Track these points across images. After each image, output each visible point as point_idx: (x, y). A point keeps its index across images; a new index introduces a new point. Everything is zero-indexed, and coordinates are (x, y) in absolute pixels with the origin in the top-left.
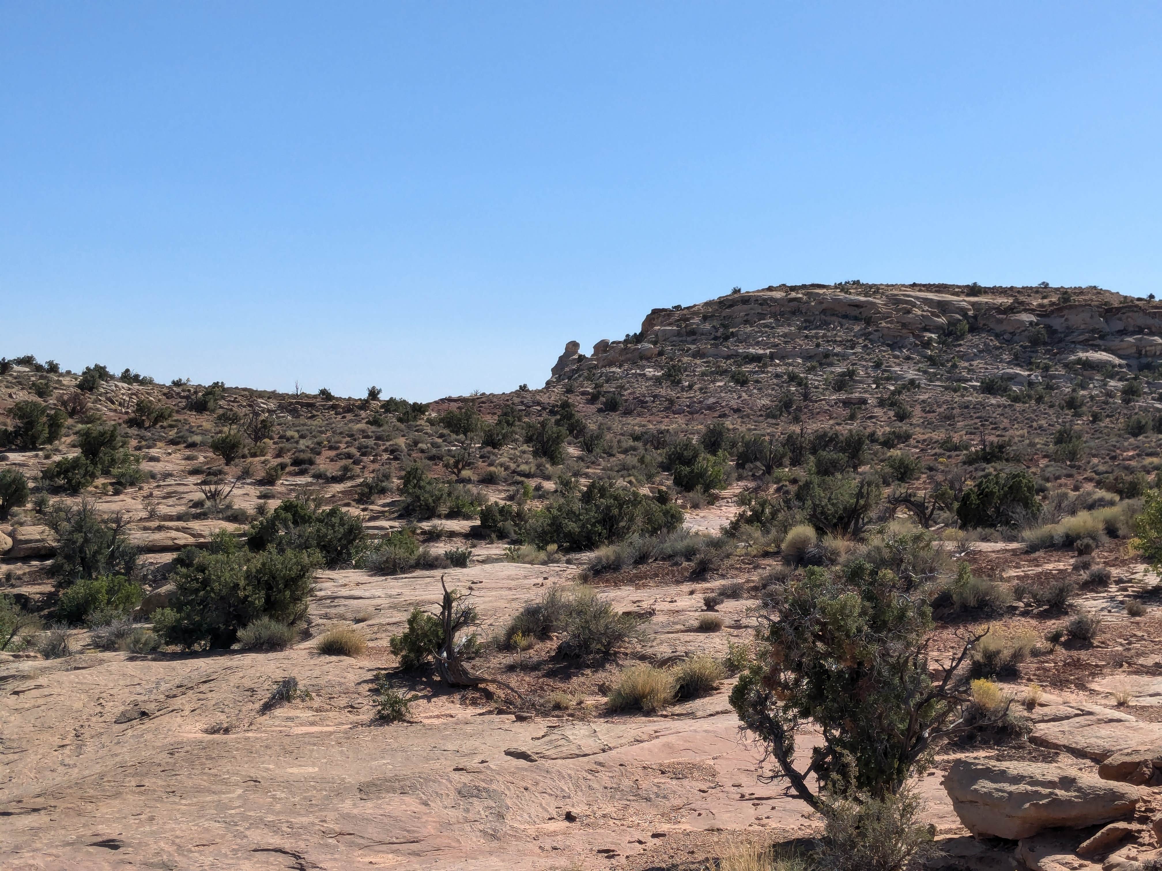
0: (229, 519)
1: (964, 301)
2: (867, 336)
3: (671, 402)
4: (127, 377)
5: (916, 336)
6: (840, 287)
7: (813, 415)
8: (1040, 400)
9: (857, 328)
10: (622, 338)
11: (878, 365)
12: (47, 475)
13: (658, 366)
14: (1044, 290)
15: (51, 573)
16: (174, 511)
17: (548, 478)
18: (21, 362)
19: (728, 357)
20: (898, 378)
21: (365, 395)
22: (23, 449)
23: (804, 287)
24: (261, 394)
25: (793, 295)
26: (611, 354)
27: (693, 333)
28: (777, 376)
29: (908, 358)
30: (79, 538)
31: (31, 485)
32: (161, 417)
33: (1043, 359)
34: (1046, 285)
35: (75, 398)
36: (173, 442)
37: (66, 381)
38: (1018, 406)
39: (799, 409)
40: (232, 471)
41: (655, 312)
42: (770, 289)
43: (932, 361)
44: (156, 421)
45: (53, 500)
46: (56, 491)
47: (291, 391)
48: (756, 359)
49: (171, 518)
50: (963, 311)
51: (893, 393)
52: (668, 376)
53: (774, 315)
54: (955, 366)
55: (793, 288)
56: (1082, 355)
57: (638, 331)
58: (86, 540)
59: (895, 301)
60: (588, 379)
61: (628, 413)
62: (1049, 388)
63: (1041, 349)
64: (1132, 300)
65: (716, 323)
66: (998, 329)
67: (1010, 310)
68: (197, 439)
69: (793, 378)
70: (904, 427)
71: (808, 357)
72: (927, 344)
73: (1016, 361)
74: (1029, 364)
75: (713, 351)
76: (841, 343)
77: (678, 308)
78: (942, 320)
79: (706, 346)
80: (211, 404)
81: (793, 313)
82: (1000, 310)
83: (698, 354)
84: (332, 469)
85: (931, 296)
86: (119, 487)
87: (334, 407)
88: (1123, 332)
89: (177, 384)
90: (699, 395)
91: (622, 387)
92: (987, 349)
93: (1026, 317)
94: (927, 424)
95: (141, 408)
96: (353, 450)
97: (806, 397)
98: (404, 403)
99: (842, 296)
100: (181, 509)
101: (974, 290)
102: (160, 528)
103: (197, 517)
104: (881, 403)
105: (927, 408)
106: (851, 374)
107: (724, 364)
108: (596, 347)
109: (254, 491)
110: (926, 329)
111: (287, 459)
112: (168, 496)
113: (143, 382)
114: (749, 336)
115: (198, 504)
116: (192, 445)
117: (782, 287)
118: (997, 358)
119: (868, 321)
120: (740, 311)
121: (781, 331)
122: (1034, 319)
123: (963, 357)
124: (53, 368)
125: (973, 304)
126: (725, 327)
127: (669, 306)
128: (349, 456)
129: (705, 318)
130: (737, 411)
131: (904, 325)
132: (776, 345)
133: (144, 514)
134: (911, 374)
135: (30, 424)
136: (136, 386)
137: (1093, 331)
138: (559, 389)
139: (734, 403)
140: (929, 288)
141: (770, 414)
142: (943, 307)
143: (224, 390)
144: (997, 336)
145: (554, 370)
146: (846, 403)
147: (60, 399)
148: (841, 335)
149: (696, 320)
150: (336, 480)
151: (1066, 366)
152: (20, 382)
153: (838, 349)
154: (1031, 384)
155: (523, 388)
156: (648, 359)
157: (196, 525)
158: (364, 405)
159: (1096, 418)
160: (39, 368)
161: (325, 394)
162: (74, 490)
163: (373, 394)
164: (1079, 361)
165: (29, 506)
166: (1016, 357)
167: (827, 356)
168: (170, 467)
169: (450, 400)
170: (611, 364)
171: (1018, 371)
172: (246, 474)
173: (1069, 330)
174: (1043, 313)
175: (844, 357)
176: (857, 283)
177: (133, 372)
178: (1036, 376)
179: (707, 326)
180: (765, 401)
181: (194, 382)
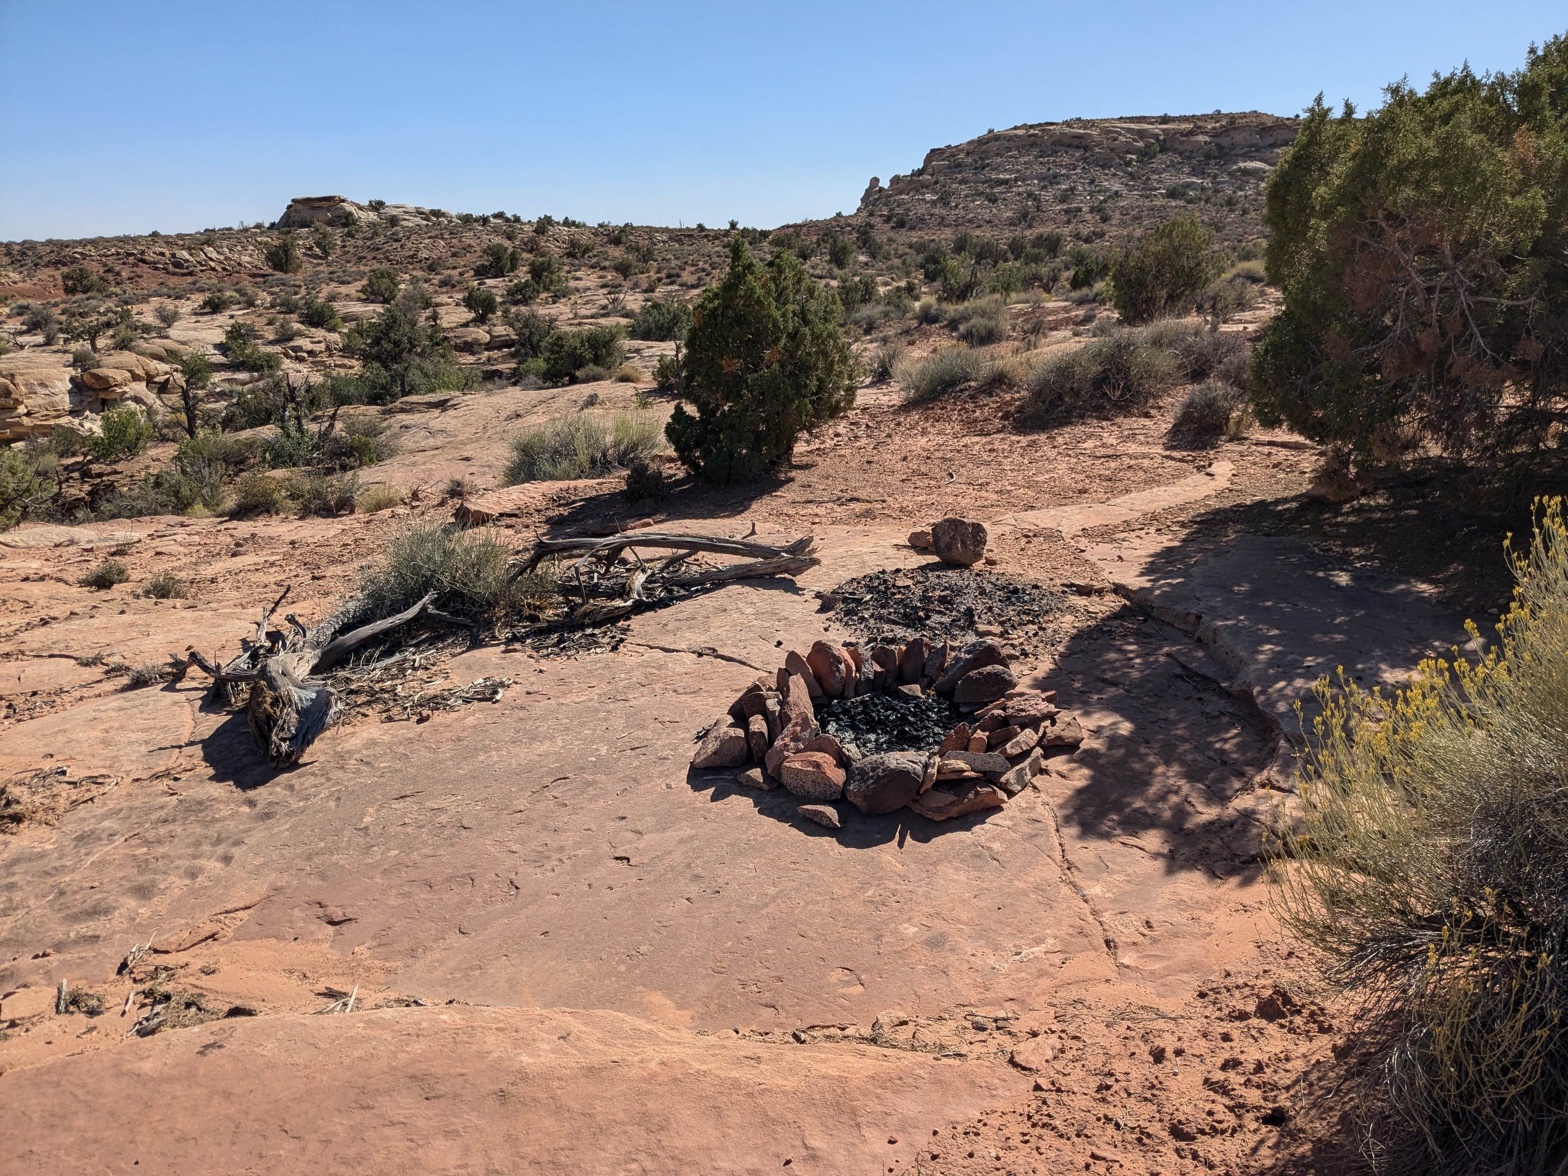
0: (623, 316)
1: (1157, 128)
2: (1085, 159)
3: (943, 218)
4: (567, 223)
5: (1120, 158)
6: (1067, 124)
7: (1043, 222)
8: (1207, 201)
9: (1077, 154)
10: (909, 173)
11: (1092, 182)
12: (511, 293)
13: (935, 192)
14: (1217, 116)
15: (513, 355)
16: (588, 313)
17: (834, 278)
18: (496, 216)
19: (984, 183)
20: (1108, 190)
21: (728, 227)
22: (495, 277)
23: (1040, 125)
24: (657, 230)
25: (1032, 131)
26: (901, 185)
27: (959, 165)
28: (1019, 194)
29: (1115, 175)
30: (526, 331)
31: (499, 299)
32: (587, 250)
33: (1213, 170)
34: (1219, 112)
35: (532, 240)
36: (592, 267)
37: (526, 228)
38: (1190, 207)
39: (1033, 218)
40: (627, 284)
41: (932, 151)
42: (1015, 128)
43: (1132, 176)
44: (584, 253)
45: (513, 309)
46: (516, 303)
47: (678, 226)
48: (1005, 182)
49: (587, 317)
50: (1156, 137)
51: (1101, 202)
52: (941, 199)
53: (1017, 148)
54: (1148, 179)
55: (1032, 127)
56: (1242, 165)
57: (921, 166)
58: (531, 333)
59: (1106, 132)
60: (885, 205)
61: (912, 228)
62: (1216, 191)
63: (1212, 162)
64: (1282, 119)
65: (976, 157)
66: (1181, 148)
67: (1191, 133)
68: (607, 263)
69: (1030, 195)
70: (1105, 227)
71: (1042, 179)
72: (1128, 164)
73: (1193, 173)
74: (1202, 174)
75: (974, 178)
76: (1065, 167)
77: (949, 147)
78: (1141, 144)
79: (968, 174)
80: (624, 239)
81: (1032, 145)
82: (1183, 134)
83: (963, 181)
84: (691, 280)
85: (1132, 126)
86: (555, 299)
87: (706, 236)
88: (1274, 145)
89: (601, 226)
90: (962, 212)
91: (908, 210)
92: (1173, 165)
93: (1202, 138)
94: (1123, 224)
95: (573, 244)
96: (707, 266)
97: (1038, 208)
98: (755, 230)
99: (1067, 130)
100: (594, 311)
101: (1165, 119)
102: (580, 324)
103: (603, 316)
104: (1092, 210)
105: (1124, 212)
106: (1072, 189)
107: (981, 188)
108: (892, 181)
109: (640, 297)
110: (1128, 152)
111: (663, 275)
112: (587, 303)
113: (578, 226)
114: (999, 165)
115: (604, 307)
116: (604, 268)
117: (1025, 126)
118: (1179, 171)
119: (1086, 148)
120: (994, 146)
121: (1022, 160)
122: (1207, 139)
123: (1154, 172)
124: (517, 219)
125: (1163, 130)
126: (982, 159)
127: (942, 146)
128: (703, 270)
129: (968, 154)
130: (989, 222)
131: (1112, 150)
132: (1018, 171)
133: (571, 316)
134: (1116, 186)
135: (498, 259)
136: (573, 229)
137: (1251, 146)
138: (864, 214)
139: (986, 217)
140: (1132, 120)
141: (1012, 223)
142: (1141, 134)
143: (633, 228)
144: (1180, 154)
145: (862, 200)
146: (1067, 211)
147: (522, 240)
148: (1066, 160)
149: (962, 156)
150: (694, 287)
151: (1229, 174)
152: (496, 230)
153: (1064, 172)
154: (1203, 189)
155: (839, 215)
156: (927, 187)
157: (602, 321)
158: (727, 233)
159: (1245, 212)
160: (507, 220)
161: (701, 227)
162: (525, 302)
163: (733, 225)
164: (1239, 169)
165: (499, 313)
166: (1193, 170)
167: (1055, 177)
168: (589, 284)
169: (788, 226)
170: (901, 193)
171: (1194, 180)
172: (636, 285)
173: (1233, 147)
174: (1215, 134)
175: (1068, 177)
176: (1079, 119)
177: (571, 219)
178: (1207, 183)
179: (970, 160)
180: (1009, 214)
181: (613, 224)
